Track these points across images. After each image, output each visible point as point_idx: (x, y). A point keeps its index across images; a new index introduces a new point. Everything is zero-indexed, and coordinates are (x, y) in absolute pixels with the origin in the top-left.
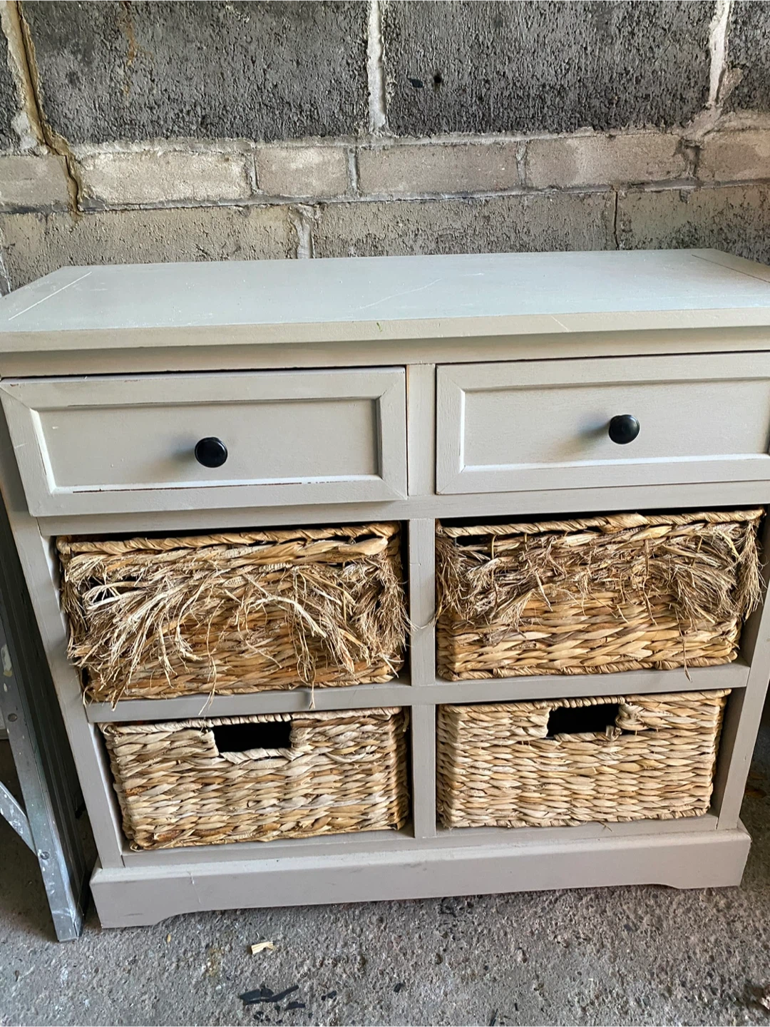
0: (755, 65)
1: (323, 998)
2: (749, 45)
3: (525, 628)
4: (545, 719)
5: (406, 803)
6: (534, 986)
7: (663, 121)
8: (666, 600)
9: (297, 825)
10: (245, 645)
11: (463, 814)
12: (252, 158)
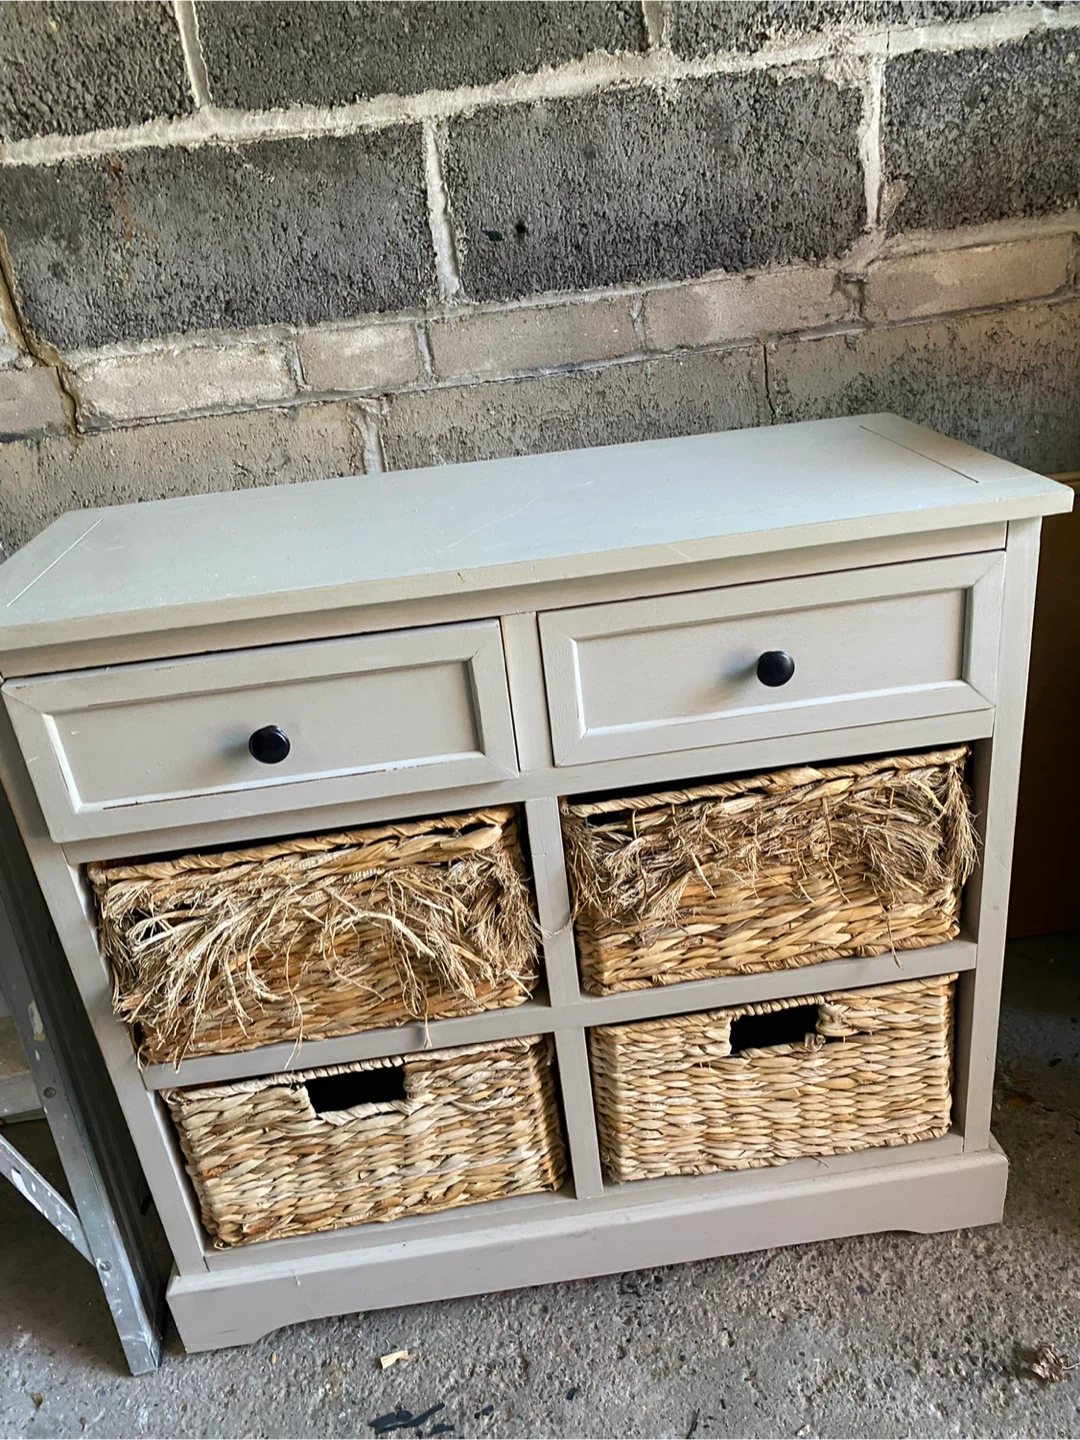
0: (921, 173)
1: (477, 1416)
2: (911, 149)
3: (685, 921)
4: (725, 1033)
5: (562, 1155)
6: (744, 1376)
7: (814, 253)
8: (859, 869)
9: (425, 1197)
10: (335, 976)
11: (635, 1163)
12: (294, 347)
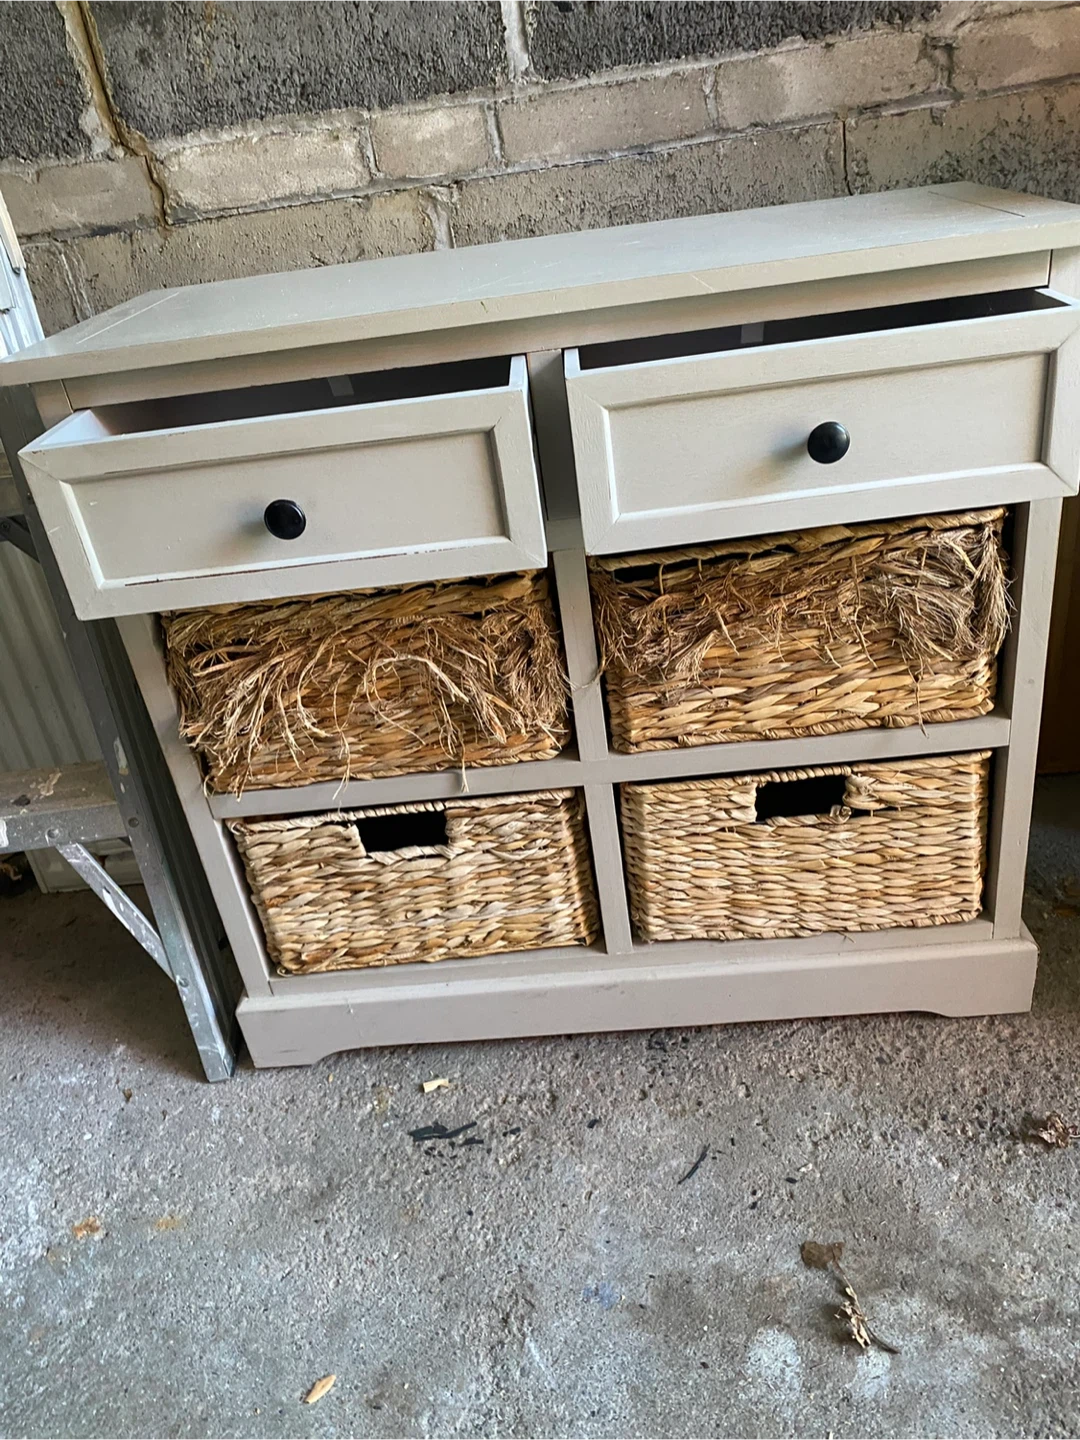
1: (505, 1135)
3: (712, 682)
4: (750, 798)
5: (594, 912)
6: (756, 1121)
7: (899, 15)
8: (887, 635)
9: (466, 940)
10: (380, 717)
11: (662, 922)
12: (367, 132)
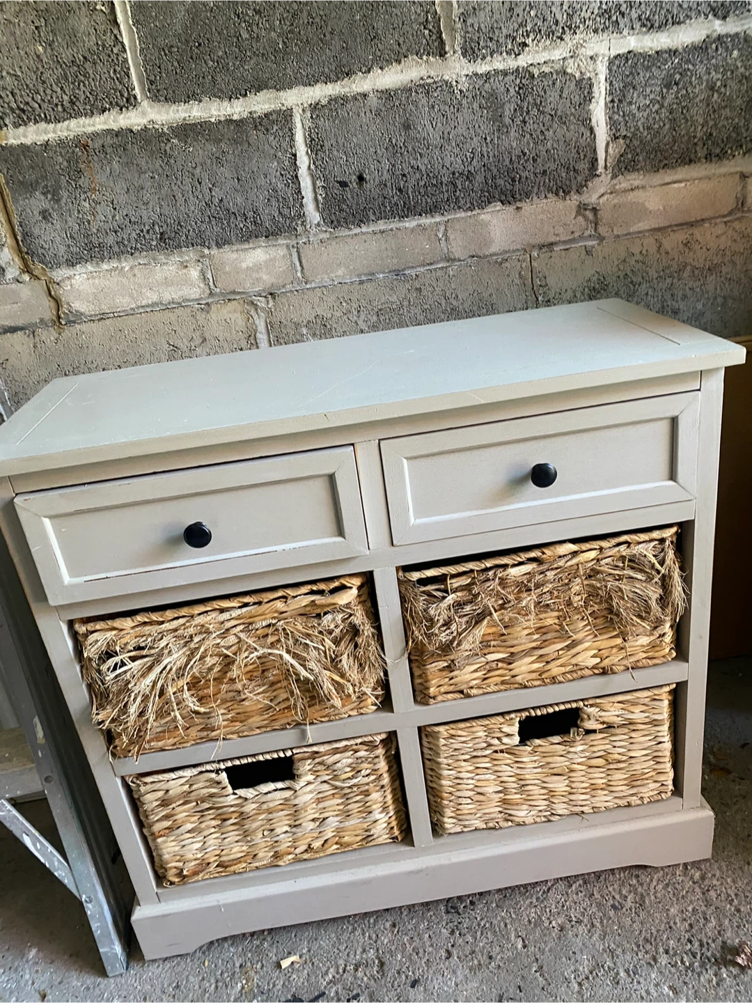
0: (634, 134)
2: (627, 118)
3: (486, 651)
4: (515, 728)
5: (403, 816)
6: (534, 969)
7: (562, 190)
8: (605, 613)
9: (309, 847)
10: (245, 694)
11: (454, 821)
12: (207, 262)
